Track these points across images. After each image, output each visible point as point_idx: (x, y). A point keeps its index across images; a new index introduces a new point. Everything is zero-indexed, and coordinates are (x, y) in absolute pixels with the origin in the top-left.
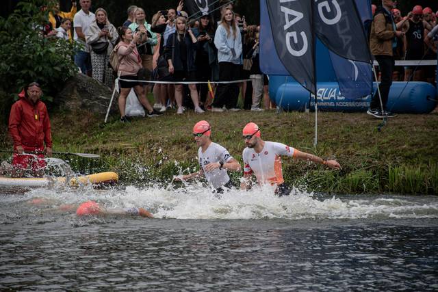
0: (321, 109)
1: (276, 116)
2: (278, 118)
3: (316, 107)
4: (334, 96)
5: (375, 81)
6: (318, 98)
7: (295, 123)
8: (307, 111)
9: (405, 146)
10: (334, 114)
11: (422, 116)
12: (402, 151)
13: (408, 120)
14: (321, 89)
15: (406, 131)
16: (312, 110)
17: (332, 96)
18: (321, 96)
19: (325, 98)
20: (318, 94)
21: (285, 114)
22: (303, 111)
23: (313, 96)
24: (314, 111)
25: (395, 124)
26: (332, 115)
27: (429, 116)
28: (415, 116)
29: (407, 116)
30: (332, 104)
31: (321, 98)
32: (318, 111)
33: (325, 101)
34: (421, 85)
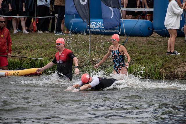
0: (93, 33)
3: (90, 32)
4: (100, 26)
5: (121, 19)
6: (91, 27)
7: (78, 40)
8: (85, 34)
9: (136, 54)
10: (99, 36)
11: (146, 38)
12: (135, 56)
13: (139, 40)
14: (93, 22)
15: (137, 46)
16: (88, 34)
17: (99, 26)
19: (95, 27)
20: (91, 25)
21: (74, 35)
22: (83, 34)
23: (88, 26)
24: (89, 34)
25: (132, 42)
27: (149, 38)
28: (142, 38)
29: (138, 38)
30: (98, 30)
31: (92, 27)
32: (91, 34)
33: (95, 29)
34: (145, 22)
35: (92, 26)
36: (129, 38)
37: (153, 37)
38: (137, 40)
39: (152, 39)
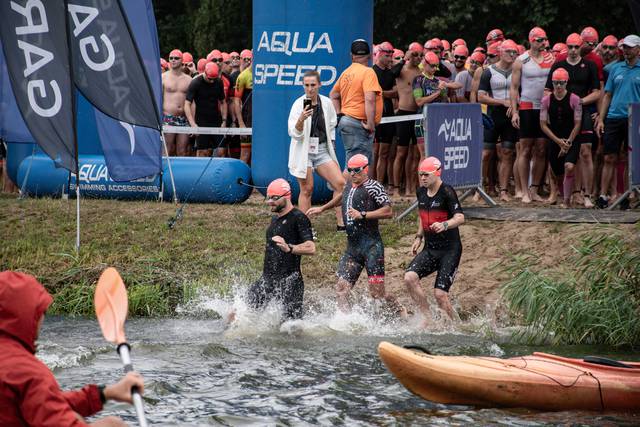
0: (86, 195)
1: (17, 205)
2: (21, 207)
3: (78, 192)
4: (105, 176)
6: (81, 179)
7: (46, 215)
8: (65, 196)
9: (206, 251)
10: (104, 202)
11: (232, 206)
13: (213, 212)
14: (85, 166)
15: (209, 229)
16: (73, 196)
17: (102, 175)
18: (86, 175)
19: (92, 179)
20: (81, 173)
21: (32, 201)
22: (59, 197)
23: (73, 175)
24: (76, 197)
25: (194, 219)
26: (102, 204)
27: (241, 207)
28: (222, 207)
29: (210, 206)
30: (102, 188)
31: (85, 179)
32: (81, 197)
33: (92, 183)
34: (230, 163)
35: (84, 176)
36: (186, 207)
37: (250, 204)
38: (208, 214)
39: (250, 209)
